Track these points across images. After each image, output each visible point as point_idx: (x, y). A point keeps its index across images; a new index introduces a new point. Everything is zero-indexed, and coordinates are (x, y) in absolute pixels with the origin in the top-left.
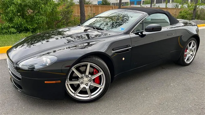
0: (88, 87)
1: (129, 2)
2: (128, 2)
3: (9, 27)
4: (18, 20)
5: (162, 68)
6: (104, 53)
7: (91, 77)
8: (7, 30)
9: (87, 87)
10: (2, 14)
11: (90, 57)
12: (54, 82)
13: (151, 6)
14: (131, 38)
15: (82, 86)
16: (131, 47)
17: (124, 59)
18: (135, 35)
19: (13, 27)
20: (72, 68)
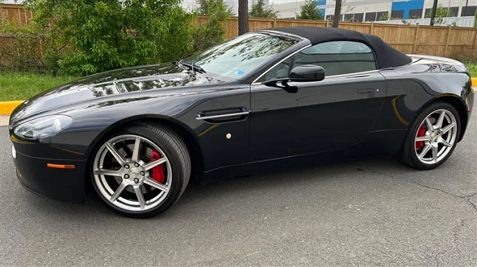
0: (138, 187)
1: (390, 13)
2: (387, 12)
3: (84, 62)
4: (100, 48)
5: (358, 169)
6: (174, 119)
7: (144, 164)
8: (79, 66)
9: (136, 187)
10: (73, 35)
11: (140, 125)
12: (63, 166)
13: (432, 24)
14: (250, 93)
15: (126, 183)
16: (248, 113)
17: (229, 136)
18: (264, 86)
19: (90, 61)
20: (105, 144)
